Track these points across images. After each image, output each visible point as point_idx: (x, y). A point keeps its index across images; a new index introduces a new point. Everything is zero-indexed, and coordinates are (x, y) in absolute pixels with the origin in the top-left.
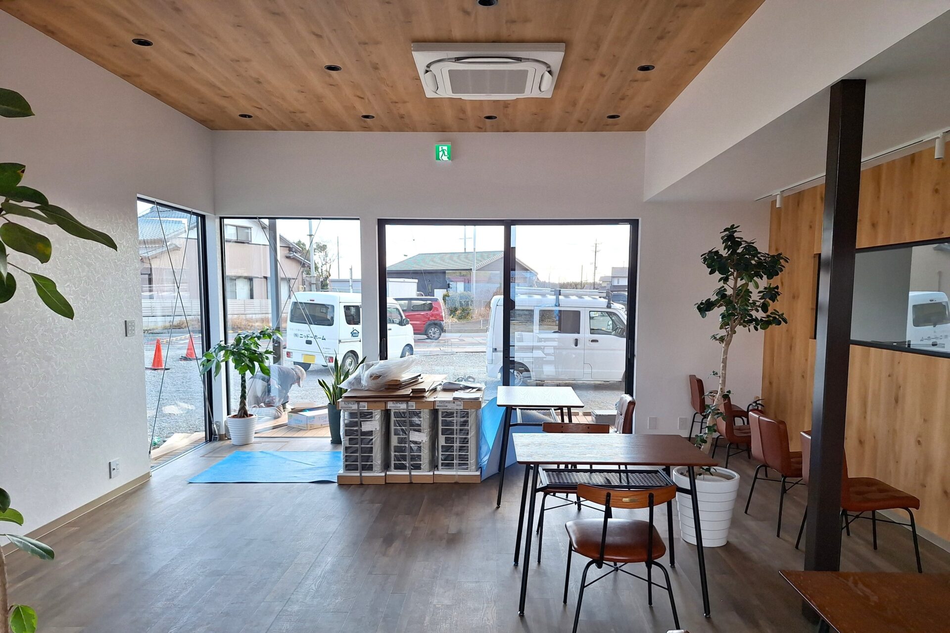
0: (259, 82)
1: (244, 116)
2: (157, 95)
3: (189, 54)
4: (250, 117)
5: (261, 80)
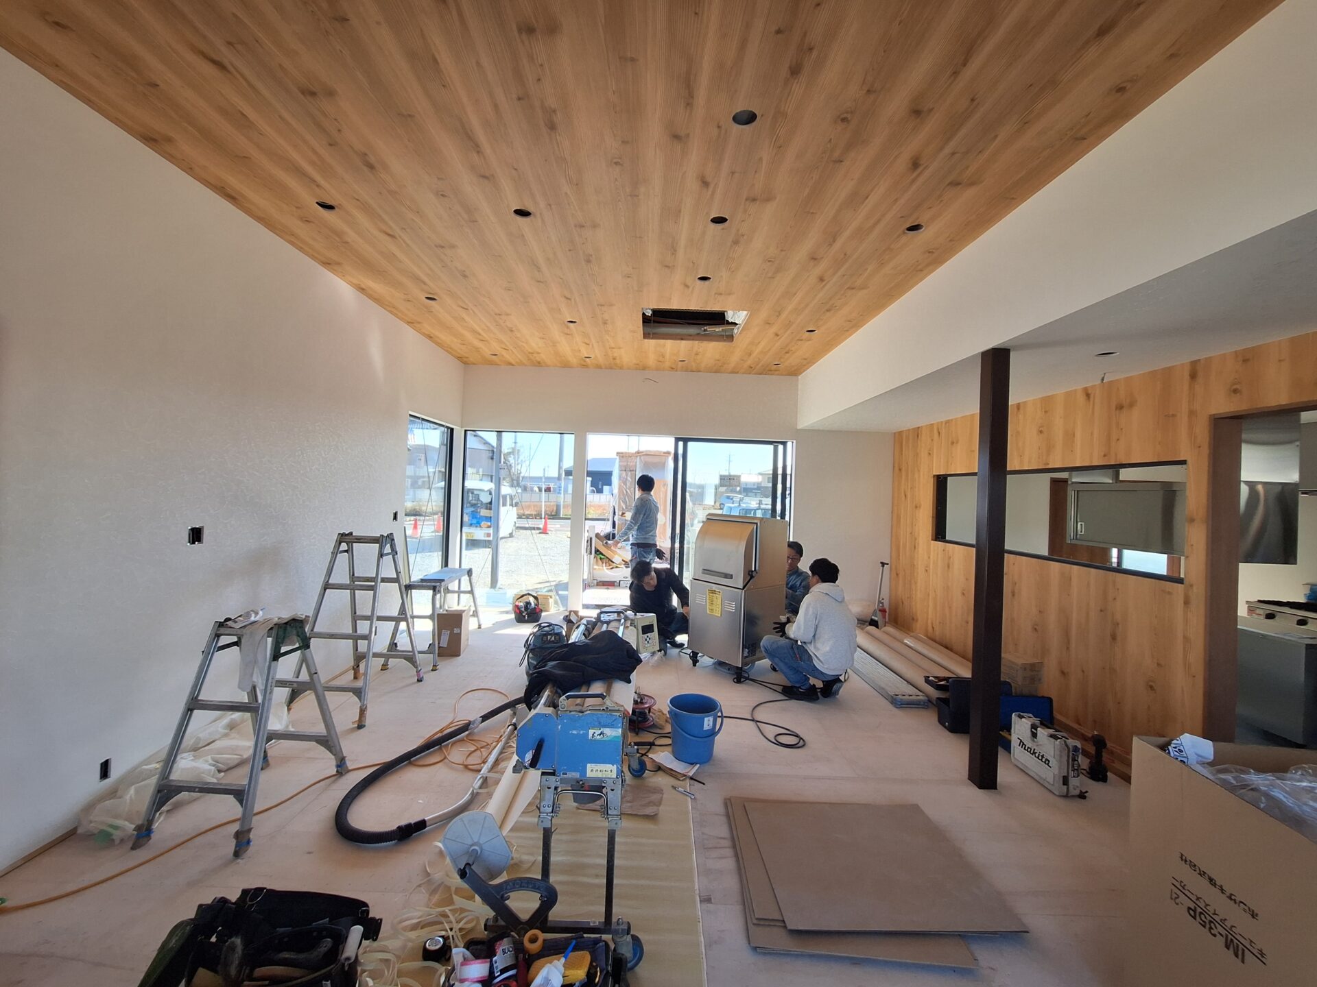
1: (493, 355)
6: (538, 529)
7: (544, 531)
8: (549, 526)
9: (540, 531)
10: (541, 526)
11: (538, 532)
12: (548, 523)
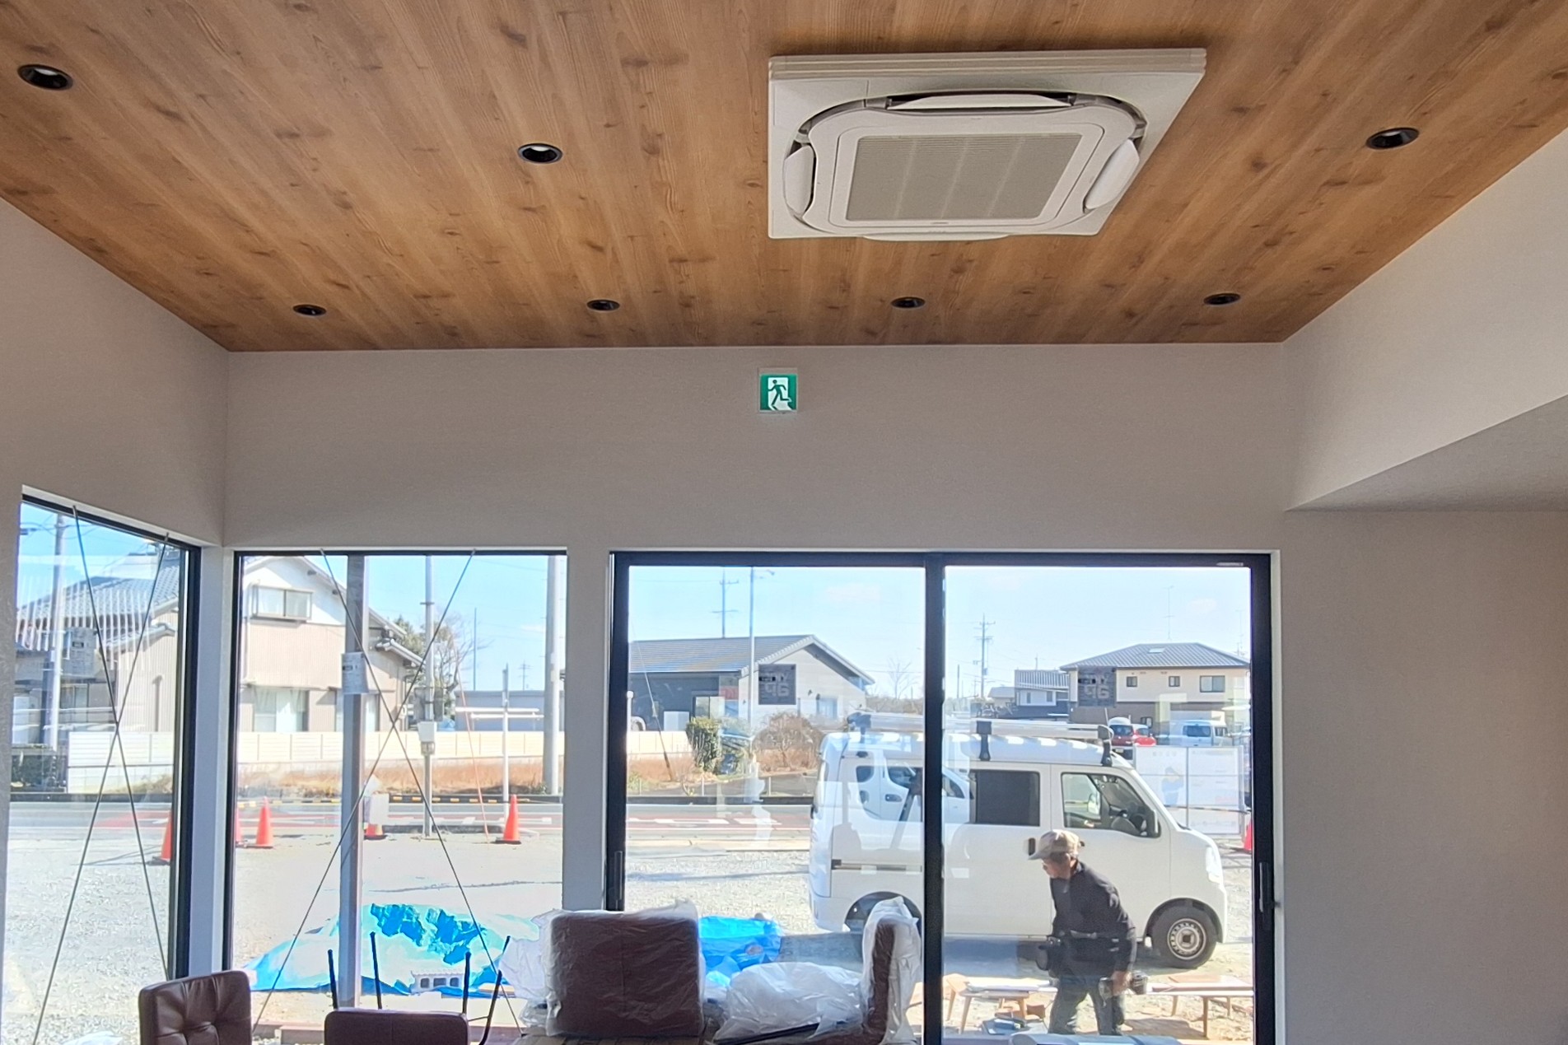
0: (346, 206)
1: (305, 310)
2: (96, 250)
3: (168, 113)
4: (319, 311)
5: (351, 197)
6: (492, 829)
7: (508, 838)
8: (519, 821)
9: (501, 836)
10: (502, 823)
11: (494, 837)
12: (517, 812)
